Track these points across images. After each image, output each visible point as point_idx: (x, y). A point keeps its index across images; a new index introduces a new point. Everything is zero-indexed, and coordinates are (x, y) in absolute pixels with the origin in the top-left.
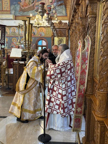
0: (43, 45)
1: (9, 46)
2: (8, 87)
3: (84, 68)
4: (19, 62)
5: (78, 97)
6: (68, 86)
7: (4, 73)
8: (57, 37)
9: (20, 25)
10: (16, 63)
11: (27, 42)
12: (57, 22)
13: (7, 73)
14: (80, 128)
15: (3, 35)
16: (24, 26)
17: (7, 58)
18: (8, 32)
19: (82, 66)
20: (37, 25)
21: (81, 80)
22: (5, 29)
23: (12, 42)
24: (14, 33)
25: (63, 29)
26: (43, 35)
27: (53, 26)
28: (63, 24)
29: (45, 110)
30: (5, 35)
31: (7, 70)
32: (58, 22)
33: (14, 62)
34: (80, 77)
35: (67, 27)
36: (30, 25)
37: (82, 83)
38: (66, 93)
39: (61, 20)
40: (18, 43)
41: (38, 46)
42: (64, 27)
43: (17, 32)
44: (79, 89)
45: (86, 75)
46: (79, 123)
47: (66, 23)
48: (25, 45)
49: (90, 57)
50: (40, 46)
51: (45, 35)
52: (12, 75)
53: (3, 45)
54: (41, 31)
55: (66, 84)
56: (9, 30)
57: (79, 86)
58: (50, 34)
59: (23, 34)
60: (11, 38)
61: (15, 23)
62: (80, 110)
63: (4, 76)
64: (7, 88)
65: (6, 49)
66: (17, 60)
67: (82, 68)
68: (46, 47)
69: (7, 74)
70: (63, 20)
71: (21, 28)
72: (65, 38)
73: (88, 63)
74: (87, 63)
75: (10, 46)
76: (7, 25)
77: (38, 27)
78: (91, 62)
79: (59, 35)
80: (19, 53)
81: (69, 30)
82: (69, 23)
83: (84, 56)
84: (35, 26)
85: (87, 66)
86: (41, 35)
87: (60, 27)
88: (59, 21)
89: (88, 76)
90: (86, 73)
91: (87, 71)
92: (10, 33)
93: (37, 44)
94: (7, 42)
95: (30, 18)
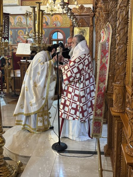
0: (58, 38)
1: (13, 41)
2: (15, 93)
3: (104, 62)
4: (28, 61)
5: (97, 97)
6: (86, 85)
7: (10, 76)
8: (78, 27)
9: (28, 13)
10: (24, 62)
11: (37, 34)
12: (77, 7)
13: (13, 76)
14: (101, 133)
15: (6, 27)
16: (33, 14)
17: (12, 56)
18: (13, 23)
19: (101, 60)
20: (51, 12)
21: (101, 77)
22: (8, 18)
23: (18, 36)
24: (20, 23)
25: (86, 16)
26: (59, 25)
27: (71, 12)
28: (86, 9)
29: (60, 115)
30: (8, 27)
31: (13, 72)
32: (79, 7)
33: (21, 60)
34: (100, 73)
35: (91, 14)
36: (41, 12)
37: (102, 80)
38: (84, 94)
39: (83, 4)
40: (26, 37)
41: (52, 40)
42: (86, 13)
43: (24, 23)
44: (99, 87)
45: (106, 70)
46: (99, 127)
47: (90, 8)
48: (34, 37)
49: (111, 49)
50: (55, 40)
51: (61, 26)
52: (19, 79)
53: (6, 40)
54: (57, 19)
55: (84, 83)
56: (13, 19)
57: (99, 84)
58: (68, 23)
59: (32, 24)
60: (16, 30)
61: (21, 9)
62: (100, 111)
63: (9, 80)
64: (14, 95)
65: (11, 44)
66: (24, 58)
67: (101, 62)
68: (63, 41)
69: (12, 78)
70: (84, 4)
71: (30, 17)
72: (88, 28)
73: (109, 56)
74: (107, 56)
75: (16, 41)
76: (11, 14)
77: (51, 14)
78: (113, 55)
79: (80, 25)
80: (27, 49)
81: (93, 17)
82: (93, 7)
83: (105, 48)
84: (48, 13)
85: (107, 60)
86: (56, 26)
87: (81, 13)
88: (80, 5)
89: (109, 72)
90: (106, 68)
91: (108, 66)
92: (16, 24)
93: (51, 38)
94: (12, 36)
95: (40, 3)
